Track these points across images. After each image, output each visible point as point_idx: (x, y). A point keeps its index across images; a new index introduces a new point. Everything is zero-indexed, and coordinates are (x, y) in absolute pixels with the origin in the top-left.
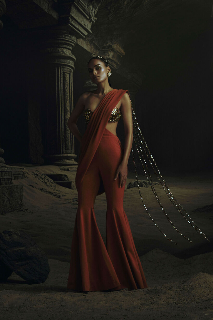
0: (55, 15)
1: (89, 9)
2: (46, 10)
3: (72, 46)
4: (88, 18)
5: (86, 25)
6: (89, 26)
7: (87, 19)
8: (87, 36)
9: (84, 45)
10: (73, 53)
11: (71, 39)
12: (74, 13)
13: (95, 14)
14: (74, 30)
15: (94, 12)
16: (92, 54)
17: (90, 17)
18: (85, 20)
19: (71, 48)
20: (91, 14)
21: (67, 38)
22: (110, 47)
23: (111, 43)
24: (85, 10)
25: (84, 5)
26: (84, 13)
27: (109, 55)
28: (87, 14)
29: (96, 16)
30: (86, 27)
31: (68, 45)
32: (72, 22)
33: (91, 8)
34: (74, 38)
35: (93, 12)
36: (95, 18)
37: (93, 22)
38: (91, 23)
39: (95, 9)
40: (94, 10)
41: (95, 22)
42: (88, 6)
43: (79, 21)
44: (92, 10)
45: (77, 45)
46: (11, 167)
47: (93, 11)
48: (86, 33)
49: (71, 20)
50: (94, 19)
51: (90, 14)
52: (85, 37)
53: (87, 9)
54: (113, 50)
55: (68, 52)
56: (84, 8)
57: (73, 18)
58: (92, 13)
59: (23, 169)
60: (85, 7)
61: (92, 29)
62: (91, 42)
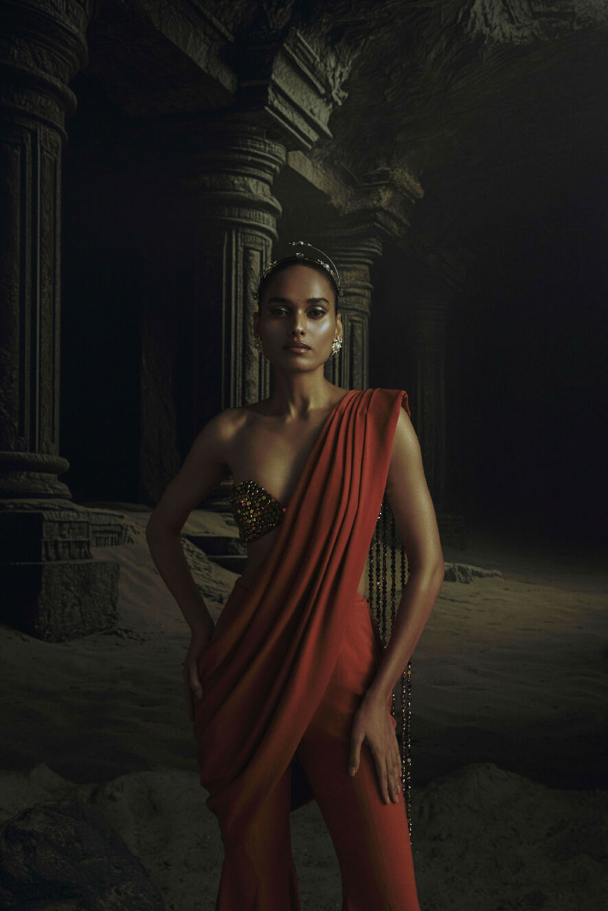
0: (227, 80)
1: (326, 65)
2: (202, 65)
3: (274, 171)
4: (323, 91)
5: (316, 111)
6: (322, 115)
7: (320, 96)
8: (318, 145)
9: (309, 171)
10: (274, 192)
11: (270, 153)
12: (282, 77)
13: (343, 80)
14: (279, 126)
15: (341, 76)
16: (328, 197)
17: (328, 88)
18: (313, 96)
19: (268, 177)
20: (331, 81)
21: (259, 149)
22: (384, 175)
23: (389, 165)
24: (313, 69)
25: (311, 55)
26: (312, 77)
27: (380, 199)
28: (318, 79)
29: (344, 86)
30: (316, 119)
31: (263, 167)
32: (276, 103)
33: (332, 62)
34: (279, 149)
35: (337, 74)
36: (342, 94)
37: (335, 104)
38: (331, 106)
39: (344, 67)
40: (339, 69)
41: (340, 103)
42: (323, 57)
43: (295, 99)
44: (334, 70)
45: (286, 168)
46: (89, 510)
47: (337, 71)
48: (314, 136)
49: (271, 95)
50: (338, 95)
51: (327, 80)
52: (310, 147)
53: (321, 67)
54: (392, 185)
55: (259, 190)
56: (312, 61)
57: (278, 90)
58: (333, 77)
59: (122, 517)
60: (315, 59)
61: (330, 125)
62: (329, 163)
